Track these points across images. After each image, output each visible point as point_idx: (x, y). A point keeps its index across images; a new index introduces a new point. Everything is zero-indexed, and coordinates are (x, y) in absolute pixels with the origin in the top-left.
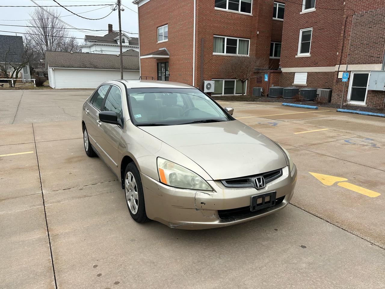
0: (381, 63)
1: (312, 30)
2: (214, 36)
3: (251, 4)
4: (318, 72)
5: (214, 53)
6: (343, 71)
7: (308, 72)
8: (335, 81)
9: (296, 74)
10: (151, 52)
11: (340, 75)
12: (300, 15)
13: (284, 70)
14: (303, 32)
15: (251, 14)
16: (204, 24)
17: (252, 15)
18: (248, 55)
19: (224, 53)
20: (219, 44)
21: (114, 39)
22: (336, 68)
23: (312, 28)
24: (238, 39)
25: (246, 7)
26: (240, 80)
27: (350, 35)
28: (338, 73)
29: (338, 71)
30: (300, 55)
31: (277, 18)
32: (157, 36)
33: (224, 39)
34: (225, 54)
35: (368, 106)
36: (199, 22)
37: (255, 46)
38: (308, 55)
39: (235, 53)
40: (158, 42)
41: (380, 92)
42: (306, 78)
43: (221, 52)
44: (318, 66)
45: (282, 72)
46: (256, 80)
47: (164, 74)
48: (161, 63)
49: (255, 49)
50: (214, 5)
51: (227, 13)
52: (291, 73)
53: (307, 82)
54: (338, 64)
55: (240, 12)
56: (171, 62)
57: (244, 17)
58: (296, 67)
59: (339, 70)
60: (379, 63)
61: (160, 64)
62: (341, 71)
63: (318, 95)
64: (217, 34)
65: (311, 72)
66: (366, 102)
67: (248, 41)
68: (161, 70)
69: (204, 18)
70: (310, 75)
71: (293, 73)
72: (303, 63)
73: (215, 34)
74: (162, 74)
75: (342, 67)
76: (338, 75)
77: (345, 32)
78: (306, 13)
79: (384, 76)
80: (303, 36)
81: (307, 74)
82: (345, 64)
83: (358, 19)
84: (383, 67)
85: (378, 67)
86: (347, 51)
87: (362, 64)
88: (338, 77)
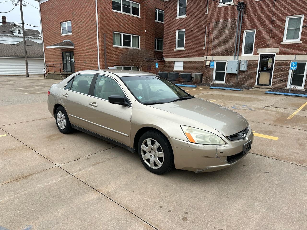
0: (233, 55)
1: (185, 31)
2: (113, 32)
3: (139, 8)
4: (191, 61)
5: (114, 46)
6: (209, 61)
7: (184, 62)
8: (204, 68)
9: (175, 63)
10: (55, 43)
11: (208, 64)
12: (176, 19)
13: (167, 60)
14: (178, 32)
15: (139, 17)
16: (105, 23)
17: (140, 18)
18: (139, 48)
19: (121, 45)
20: (117, 38)
21: (10, 30)
22: (204, 59)
23: (185, 29)
24: (131, 35)
25: (135, 11)
27: (212, 36)
28: (206, 62)
29: (206, 61)
30: (177, 49)
31: (157, 21)
32: (60, 30)
33: (121, 35)
34: (122, 46)
35: (226, 84)
37: (144, 41)
38: (183, 49)
39: (129, 46)
40: (62, 35)
41: (234, 75)
42: (183, 66)
43: (119, 45)
44: (191, 57)
46: (147, 67)
47: (70, 61)
48: (66, 52)
49: (144, 44)
50: (112, 8)
51: (122, 15)
53: (183, 68)
54: (206, 56)
55: (131, 14)
56: (76, 52)
57: (135, 18)
58: (175, 58)
59: (207, 60)
60: (232, 55)
61: (64, 54)
62: (208, 61)
63: (193, 77)
64: (115, 31)
65: (186, 61)
66: (225, 81)
67: (139, 37)
68: (66, 58)
69: (105, 18)
70: (185, 63)
71: (173, 62)
72: (180, 55)
73: (114, 30)
74: (68, 62)
75: (208, 58)
76: (206, 63)
77: (209, 33)
78: (180, 19)
79: (236, 64)
80: (178, 35)
81: (183, 62)
82: (210, 56)
83: (217, 25)
84: (235, 57)
85: (231, 58)
86: (211, 46)
87: (221, 55)
88: (206, 65)
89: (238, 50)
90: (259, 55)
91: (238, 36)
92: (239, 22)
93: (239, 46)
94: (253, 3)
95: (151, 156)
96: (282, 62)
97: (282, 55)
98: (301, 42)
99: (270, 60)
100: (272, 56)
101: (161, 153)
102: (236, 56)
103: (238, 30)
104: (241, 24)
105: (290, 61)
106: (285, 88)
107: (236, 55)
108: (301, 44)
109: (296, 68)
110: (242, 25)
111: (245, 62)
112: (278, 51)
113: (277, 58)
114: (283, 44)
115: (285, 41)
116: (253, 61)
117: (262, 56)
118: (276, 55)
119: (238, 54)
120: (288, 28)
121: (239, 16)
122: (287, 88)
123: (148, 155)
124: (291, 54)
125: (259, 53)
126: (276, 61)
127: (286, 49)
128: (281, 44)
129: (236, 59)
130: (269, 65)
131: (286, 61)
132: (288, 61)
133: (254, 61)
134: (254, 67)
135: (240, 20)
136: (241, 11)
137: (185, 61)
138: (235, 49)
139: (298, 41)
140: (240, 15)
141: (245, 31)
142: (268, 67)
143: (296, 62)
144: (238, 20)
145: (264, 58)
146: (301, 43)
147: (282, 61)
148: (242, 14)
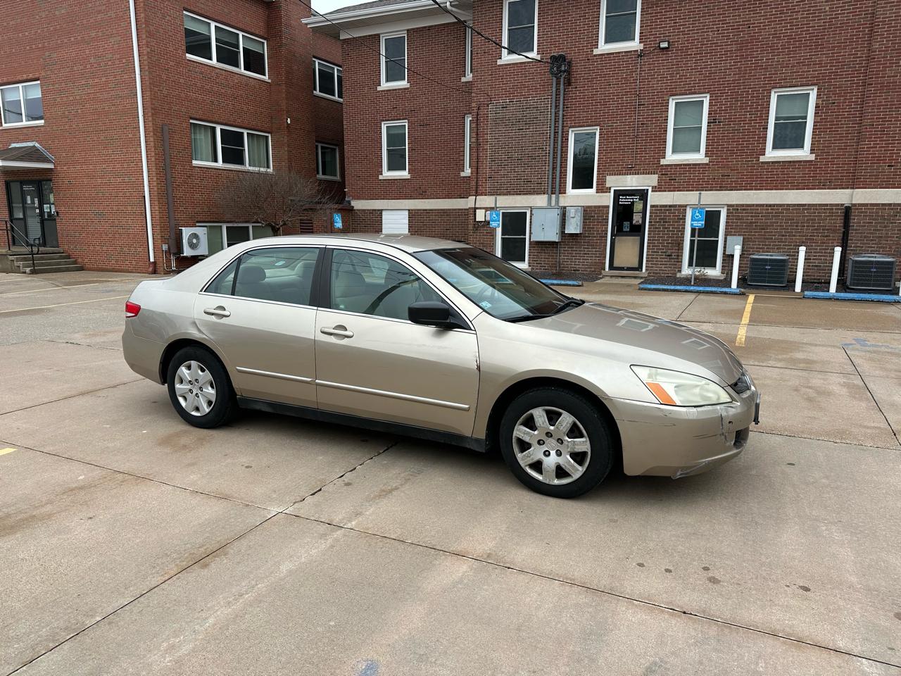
0: (544, 193)
1: (407, 124)
2: (191, 121)
3: (263, 55)
4: (430, 210)
5: (195, 162)
6: (483, 208)
7: (409, 210)
8: (471, 227)
9: (384, 213)
11: (480, 216)
12: (379, 91)
13: (358, 205)
14: (387, 127)
15: (266, 78)
16: (165, 92)
17: (270, 81)
18: (271, 170)
19: (216, 161)
20: (203, 140)
22: (469, 202)
23: (407, 121)
24: (245, 132)
25: (254, 61)
26: (269, 225)
27: (487, 142)
28: (475, 211)
29: (475, 209)
30: (387, 174)
31: (317, 92)
33: (213, 129)
34: (220, 164)
35: (532, 269)
36: (150, 86)
37: (286, 149)
38: (404, 174)
39: (241, 162)
40: (4, 125)
41: (550, 245)
42: (407, 221)
43: (210, 161)
44: (429, 199)
45: (355, 208)
46: (298, 226)
47: (38, 211)
48: (22, 183)
49: (286, 157)
50: (184, 48)
51: (217, 71)
52: (375, 210)
53: (409, 229)
54: (473, 195)
55: (242, 70)
57: (253, 82)
58: (383, 199)
59: (477, 206)
60: (541, 194)
61: (15, 188)
62: (480, 208)
64: (198, 117)
65: (415, 210)
66: (529, 263)
67: (268, 137)
68: (24, 201)
69: (164, 77)
70: (413, 215)
71: (378, 210)
72: (396, 191)
73: (193, 116)
74: (29, 213)
75: (480, 201)
76: (475, 214)
77: (477, 134)
78: (389, 90)
79: (554, 215)
80: (388, 135)
81: (407, 213)
82: (485, 195)
83: (499, 113)
84: (550, 200)
85: (540, 200)
86: (486, 169)
87: (513, 194)
88: (475, 219)
89: (558, 180)
90: (610, 192)
91: (555, 142)
92: (557, 106)
93: (558, 169)
94: (588, 60)
95: (547, 454)
96: (667, 210)
97: (665, 191)
98: (706, 160)
99: (638, 206)
100: (643, 195)
101: (580, 442)
102: (554, 196)
103: (555, 127)
104: (561, 113)
105: (686, 206)
106: (678, 275)
107: (552, 194)
108: (707, 164)
109: (703, 222)
110: (563, 116)
111: (576, 211)
112: (655, 183)
113: (654, 199)
114: (666, 165)
115: (671, 158)
116: (595, 207)
117: (618, 194)
118: (652, 191)
119: (557, 190)
120: (675, 125)
121: (554, 89)
122: (683, 273)
123: (536, 453)
124: (687, 191)
125: (610, 188)
126: (652, 206)
127: (674, 178)
128: (662, 165)
129: (553, 203)
130: (637, 219)
131: (675, 206)
132: (680, 206)
133: (599, 207)
134: (600, 222)
135: (557, 100)
136: (558, 79)
137: (412, 210)
138: (550, 177)
139: (700, 157)
140: (557, 89)
141: (572, 131)
142: (634, 222)
143: (704, 208)
144: (554, 100)
145: (624, 201)
146: (708, 162)
147: (666, 206)
148: (562, 86)
